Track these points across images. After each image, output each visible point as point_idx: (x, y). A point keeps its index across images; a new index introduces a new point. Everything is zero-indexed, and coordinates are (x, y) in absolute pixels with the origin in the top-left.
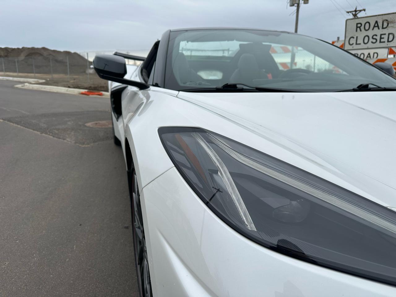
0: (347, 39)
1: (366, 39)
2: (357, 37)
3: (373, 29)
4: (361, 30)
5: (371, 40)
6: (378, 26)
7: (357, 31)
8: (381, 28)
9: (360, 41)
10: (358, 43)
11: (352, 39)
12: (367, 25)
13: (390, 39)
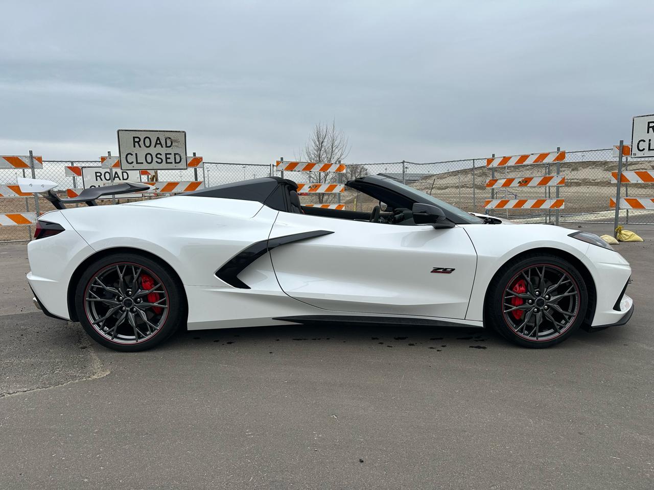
0: (123, 156)
1: (149, 157)
3: (155, 147)
5: (155, 159)
6: (160, 143)
7: (134, 147)
8: (164, 146)
12: (147, 141)
13: (178, 160)
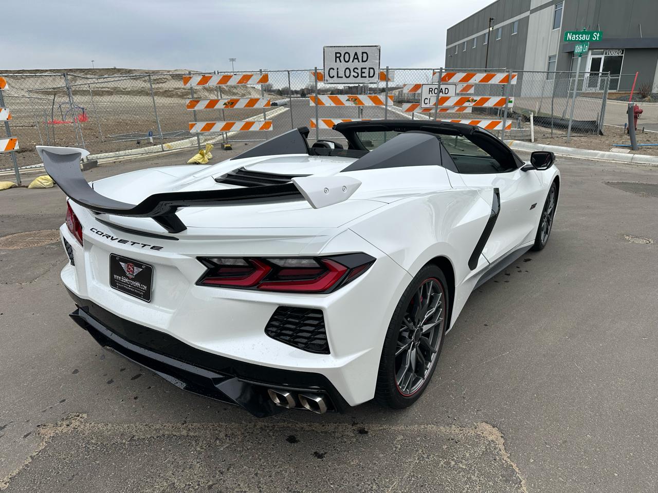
2: (338, 69)
4: (341, 62)
9: (341, 74)
10: (339, 76)
11: (331, 70)
